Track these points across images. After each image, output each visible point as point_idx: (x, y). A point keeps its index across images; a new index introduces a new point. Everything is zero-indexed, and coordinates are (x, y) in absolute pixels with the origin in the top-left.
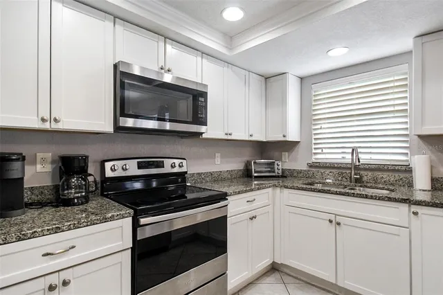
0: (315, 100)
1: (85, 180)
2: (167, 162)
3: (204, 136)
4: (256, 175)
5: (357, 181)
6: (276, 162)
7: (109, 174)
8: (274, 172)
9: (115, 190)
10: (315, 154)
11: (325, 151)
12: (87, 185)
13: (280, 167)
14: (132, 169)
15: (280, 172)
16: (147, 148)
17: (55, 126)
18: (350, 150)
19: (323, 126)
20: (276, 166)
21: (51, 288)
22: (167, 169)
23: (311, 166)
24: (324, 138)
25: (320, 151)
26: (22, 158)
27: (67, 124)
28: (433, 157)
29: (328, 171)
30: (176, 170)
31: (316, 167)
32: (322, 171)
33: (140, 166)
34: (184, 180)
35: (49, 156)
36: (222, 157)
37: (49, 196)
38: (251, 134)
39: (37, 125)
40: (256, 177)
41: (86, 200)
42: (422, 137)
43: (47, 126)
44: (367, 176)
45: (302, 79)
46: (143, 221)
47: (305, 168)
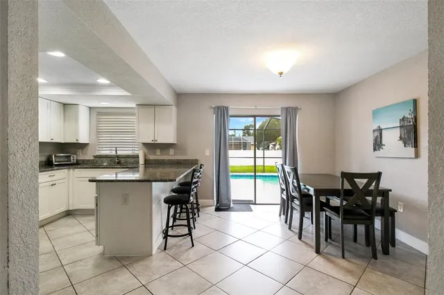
4: (56, 163)
5: (118, 163)
6: (72, 156)
8: (70, 161)
10: (98, 150)
13: (75, 158)
15: (75, 161)
20: (72, 158)
23: (95, 157)
24: (103, 142)
25: (101, 149)
28: (146, 151)
29: (105, 159)
31: (99, 157)
32: (102, 159)
38: (52, 138)
40: (56, 165)
42: (144, 144)
44: (123, 160)
45: (90, 108)
47: (92, 158)
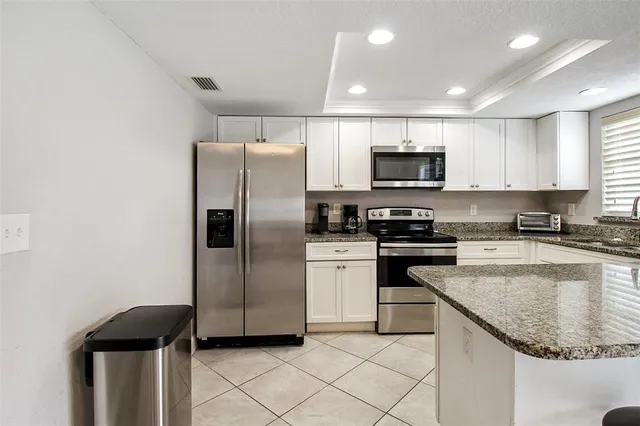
0: (608, 138)
1: (356, 220)
2: (415, 212)
3: (445, 189)
4: (522, 228)
6: (553, 216)
7: (371, 218)
8: (549, 226)
9: (375, 229)
10: (607, 205)
11: (618, 201)
12: (357, 223)
13: (558, 222)
14: (386, 215)
15: (558, 227)
16: (400, 201)
17: (341, 189)
18: (632, 202)
19: (617, 170)
20: (553, 221)
21: (339, 267)
22: (415, 216)
23: (600, 220)
24: (618, 186)
25: (612, 202)
26: (328, 206)
27: (347, 187)
29: (618, 228)
30: (423, 218)
31: (605, 222)
32: (612, 227)
33: (392, 213)
34: (431, 227)
35: (339, 205)
36: (479, 209)
37: (339, 228)
38: (508, 183)
39: (333, 189)
40: (522, 231)
41: (356, 231)
43: (337, 189)
45: (589, 112)
46: (382, 245)
